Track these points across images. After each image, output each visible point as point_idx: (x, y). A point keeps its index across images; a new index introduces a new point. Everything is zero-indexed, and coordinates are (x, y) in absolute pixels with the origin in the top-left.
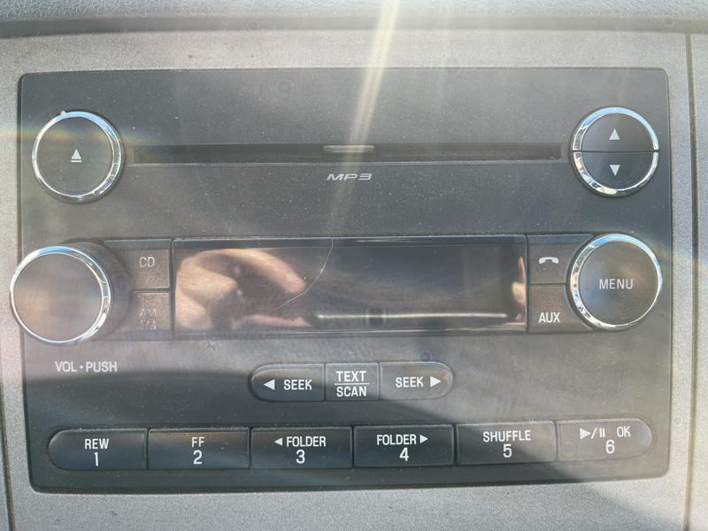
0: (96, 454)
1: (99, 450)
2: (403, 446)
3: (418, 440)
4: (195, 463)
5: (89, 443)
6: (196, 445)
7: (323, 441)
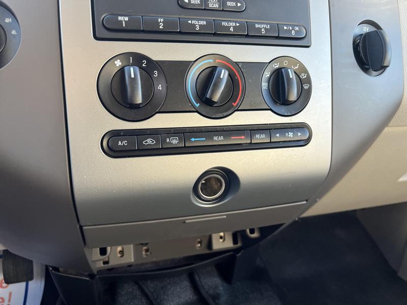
0: (124, 22)
1: (125, 21)
2: (231, 26)
3: (236, 24)
4: (160, 27)
5: (120, 18)
6: (161, 21)
7: (205, 23)
